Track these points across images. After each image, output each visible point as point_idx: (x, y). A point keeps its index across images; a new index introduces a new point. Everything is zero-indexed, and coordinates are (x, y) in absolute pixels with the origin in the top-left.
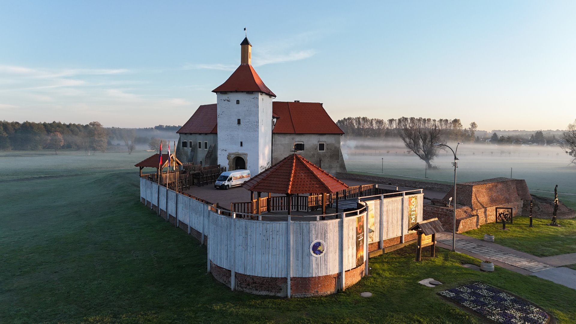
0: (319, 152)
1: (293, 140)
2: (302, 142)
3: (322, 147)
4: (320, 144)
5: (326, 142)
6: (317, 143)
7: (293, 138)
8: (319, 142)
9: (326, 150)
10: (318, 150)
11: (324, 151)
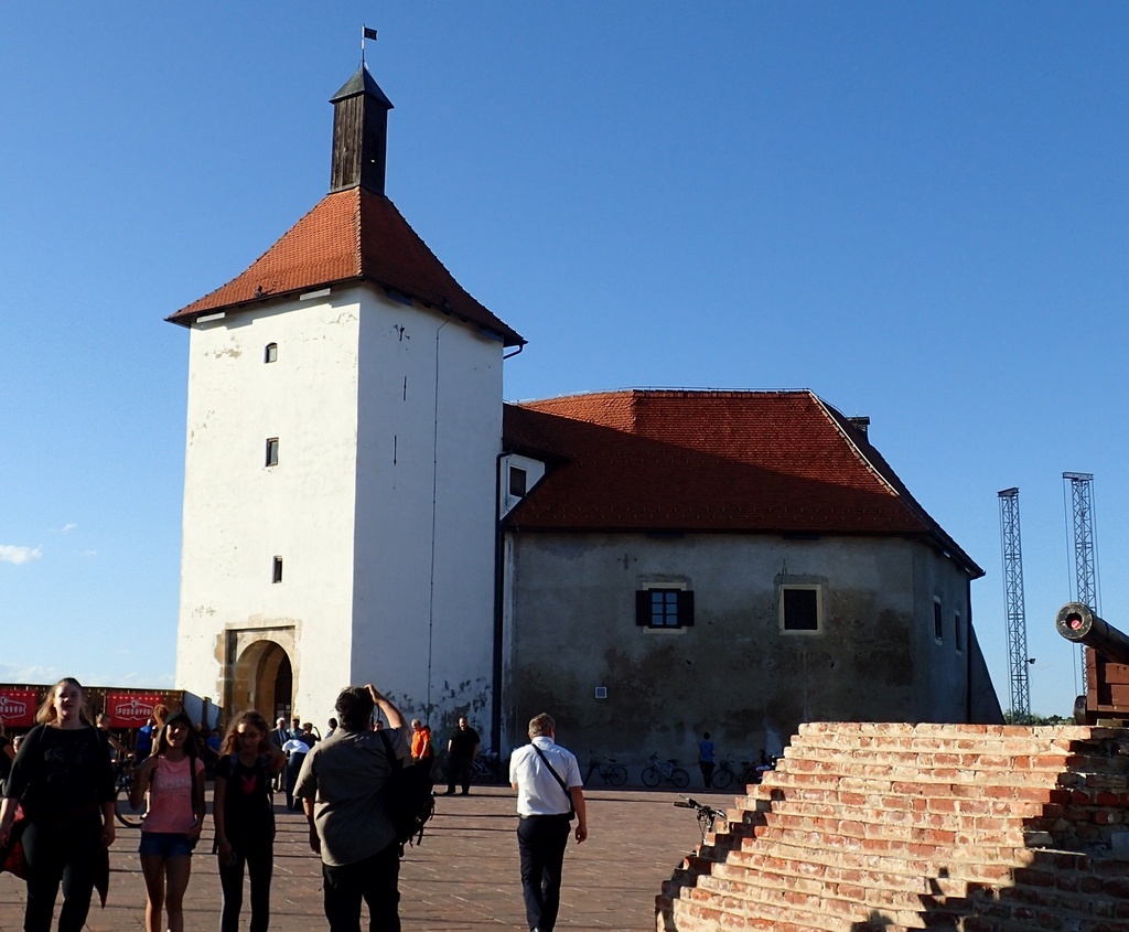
0: (787, 637)
1: (626, 567)
2: (682, 578)
3: (800, 607)
4: (787, 592)
5: (825, 580)
6: (771, 587)
7: (626, 561)
8: (780, 579)
9: (826, 628)
10: (782, 625)
11: (819, 631)
